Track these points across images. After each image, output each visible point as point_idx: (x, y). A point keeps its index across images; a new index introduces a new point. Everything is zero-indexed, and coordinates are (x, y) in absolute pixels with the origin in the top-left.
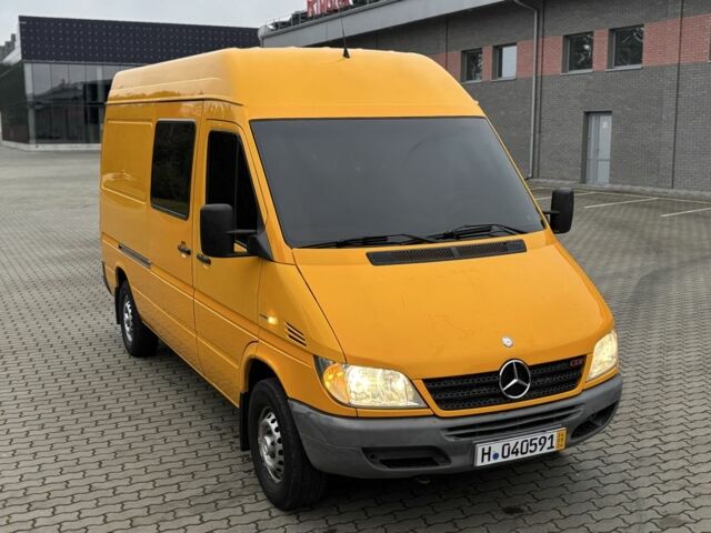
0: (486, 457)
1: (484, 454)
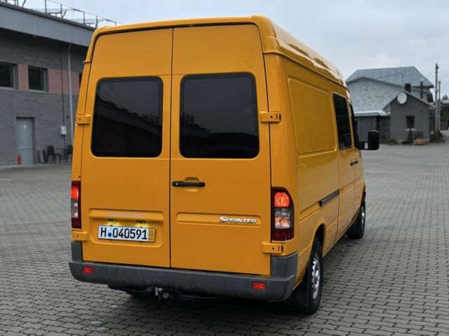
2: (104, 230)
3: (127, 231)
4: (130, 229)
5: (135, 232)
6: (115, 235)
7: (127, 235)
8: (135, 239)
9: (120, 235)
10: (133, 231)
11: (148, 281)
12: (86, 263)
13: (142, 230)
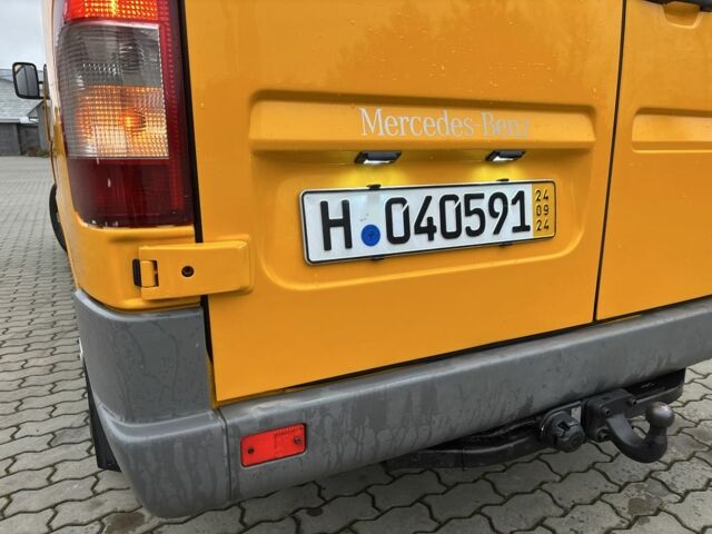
2: (335, 213)
3: (450, 206)
4: (461, 193)
5: (483, 205)
6: (398, 231)
7: (451, 227)
8: (487, 237)
9: (419, 230)
10: (474, 205)
11: (544, 396)
12: (256, 412)
13: (510, 193)
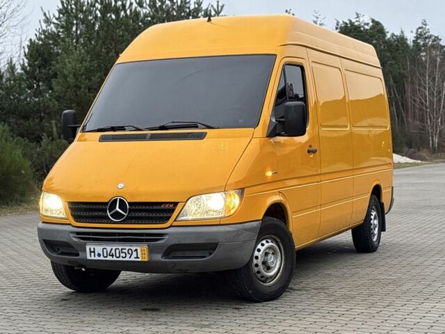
0: (92, 254)
1: (91, 252)
